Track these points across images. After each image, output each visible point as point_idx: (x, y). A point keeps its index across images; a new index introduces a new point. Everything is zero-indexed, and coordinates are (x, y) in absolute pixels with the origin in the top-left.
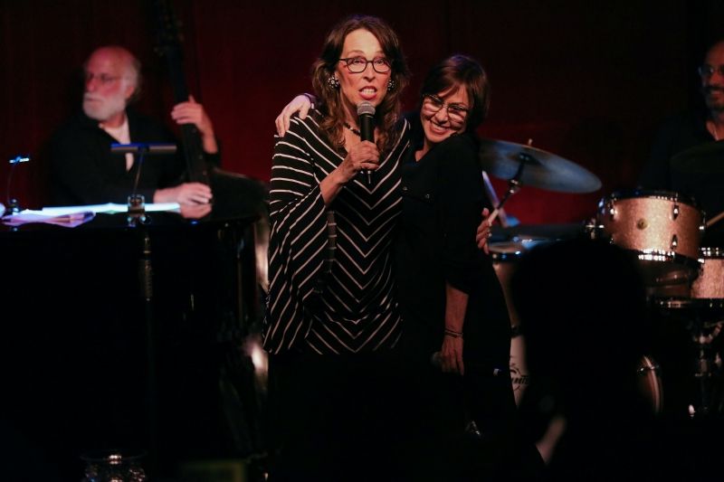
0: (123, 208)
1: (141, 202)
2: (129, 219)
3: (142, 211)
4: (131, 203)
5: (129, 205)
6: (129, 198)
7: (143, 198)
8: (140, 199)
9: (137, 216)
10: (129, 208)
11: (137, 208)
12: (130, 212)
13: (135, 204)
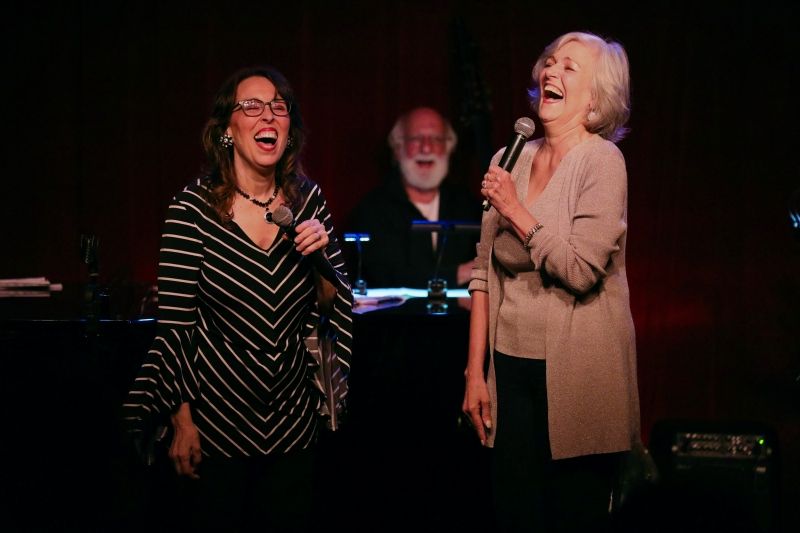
0: (423, 294)
1: (442, 288)
2: (429, 306)
3: (444, 298)
4: (432, 288)
5: (430, 290)
6: (430, 282)
7: (445, 282)
8: (442, 283)
9: (438, 302)
10: (429, 293)
11: (438, 294)
12: (430, 298)
13: (436, 289)
